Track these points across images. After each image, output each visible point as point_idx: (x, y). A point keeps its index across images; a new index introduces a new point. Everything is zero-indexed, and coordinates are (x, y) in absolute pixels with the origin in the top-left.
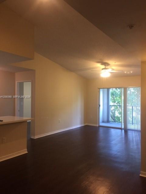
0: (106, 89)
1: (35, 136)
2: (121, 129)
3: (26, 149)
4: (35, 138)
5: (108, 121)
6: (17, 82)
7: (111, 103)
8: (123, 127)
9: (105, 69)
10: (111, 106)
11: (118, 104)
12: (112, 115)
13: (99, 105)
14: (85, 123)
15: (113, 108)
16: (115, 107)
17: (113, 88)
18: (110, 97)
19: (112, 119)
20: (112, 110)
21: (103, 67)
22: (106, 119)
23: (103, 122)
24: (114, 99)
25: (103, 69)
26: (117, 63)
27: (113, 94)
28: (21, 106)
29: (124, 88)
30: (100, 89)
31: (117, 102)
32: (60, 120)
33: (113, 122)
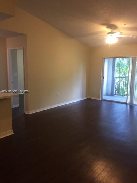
0: (112, 59)
1: (29, 112)
2: (126, 104)
3: (12, 130)
4: (29, 114)
5: (112, 94)
6: (9, 50)
7: (117, 75)
8: (128, 102)
9: (112, 33)
10: (116, 77)
11: (124, 75)
12: (117, 86)
13: (103, 78)
14: (86, 96)
15: (118, 80)
16: (121, 79)
17: (119, 58)
18: (116, 68)
19: (117, 91)
20: (117, 81)
21: (109, 30)
22: (110, 92)
23: (107, 95)
24: (120, 70)
25: (109, 33)
26: (127, 26)
27: (119, 65)
28: (15, 78)
29: (133, 57)
30: (104, 58)
31: (122, 73)
32: (58, 93)
33: (117, 95)
